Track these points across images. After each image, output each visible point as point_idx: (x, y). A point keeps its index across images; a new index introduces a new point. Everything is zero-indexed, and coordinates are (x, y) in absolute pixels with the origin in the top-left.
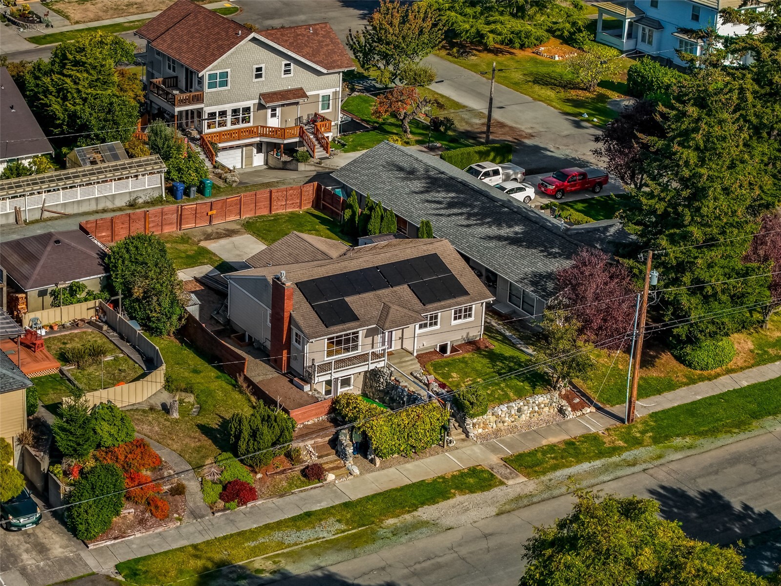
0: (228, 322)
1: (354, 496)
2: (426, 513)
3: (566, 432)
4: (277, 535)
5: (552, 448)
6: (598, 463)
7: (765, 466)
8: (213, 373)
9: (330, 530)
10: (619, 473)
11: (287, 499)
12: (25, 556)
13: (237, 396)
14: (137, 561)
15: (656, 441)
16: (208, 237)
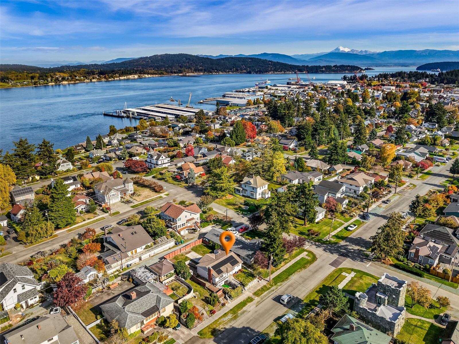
0: (198, 274)
1: (232, 308)
2: (244, 308)
3: (260, 286)
4: (222, 319)
5: (259, 289)
6: (268, 291)
7: (294, 287)
8: (199, 286)
9: (230, 316)
10: (272, 293)
11: (221, 311)
12: (181, 335)
13: (205, 291)
14: (200, 331)
15: (275, 285)
16: (186, 254)
